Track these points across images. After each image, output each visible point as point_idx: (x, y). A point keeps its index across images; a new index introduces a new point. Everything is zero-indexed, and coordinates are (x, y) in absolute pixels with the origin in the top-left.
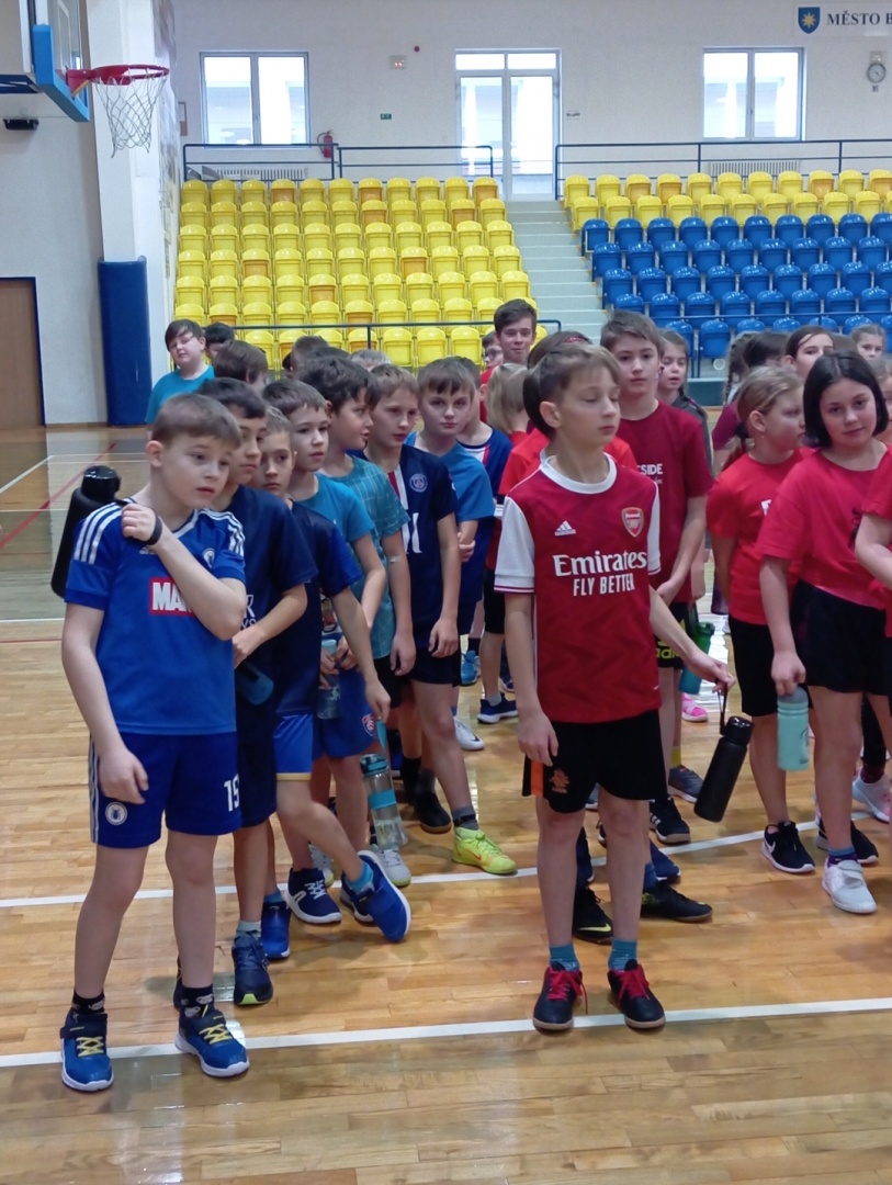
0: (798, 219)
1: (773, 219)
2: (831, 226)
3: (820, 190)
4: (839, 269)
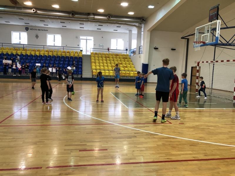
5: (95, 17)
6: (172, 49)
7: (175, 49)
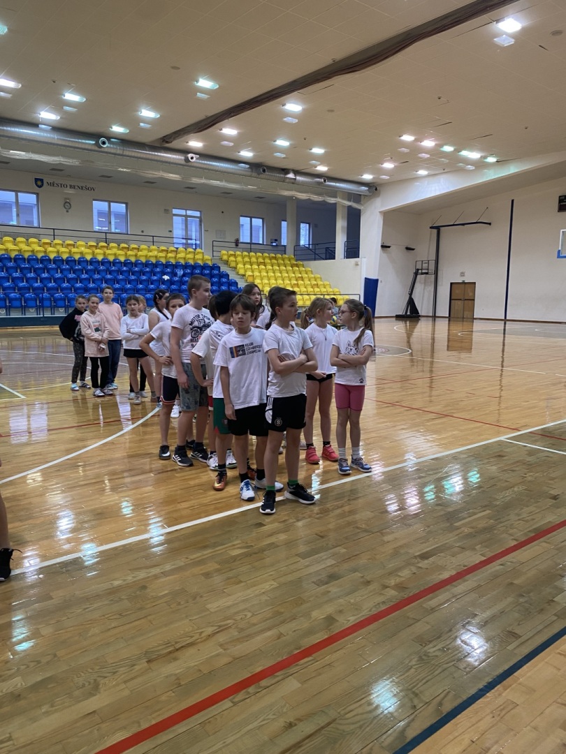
0: (36, 257)
1: (26, 255)
2: (50, 260)
3: (46, 246)
4: (52, 276)
5: (299, 178)
6: (408, 249)
7: (413, 249)
